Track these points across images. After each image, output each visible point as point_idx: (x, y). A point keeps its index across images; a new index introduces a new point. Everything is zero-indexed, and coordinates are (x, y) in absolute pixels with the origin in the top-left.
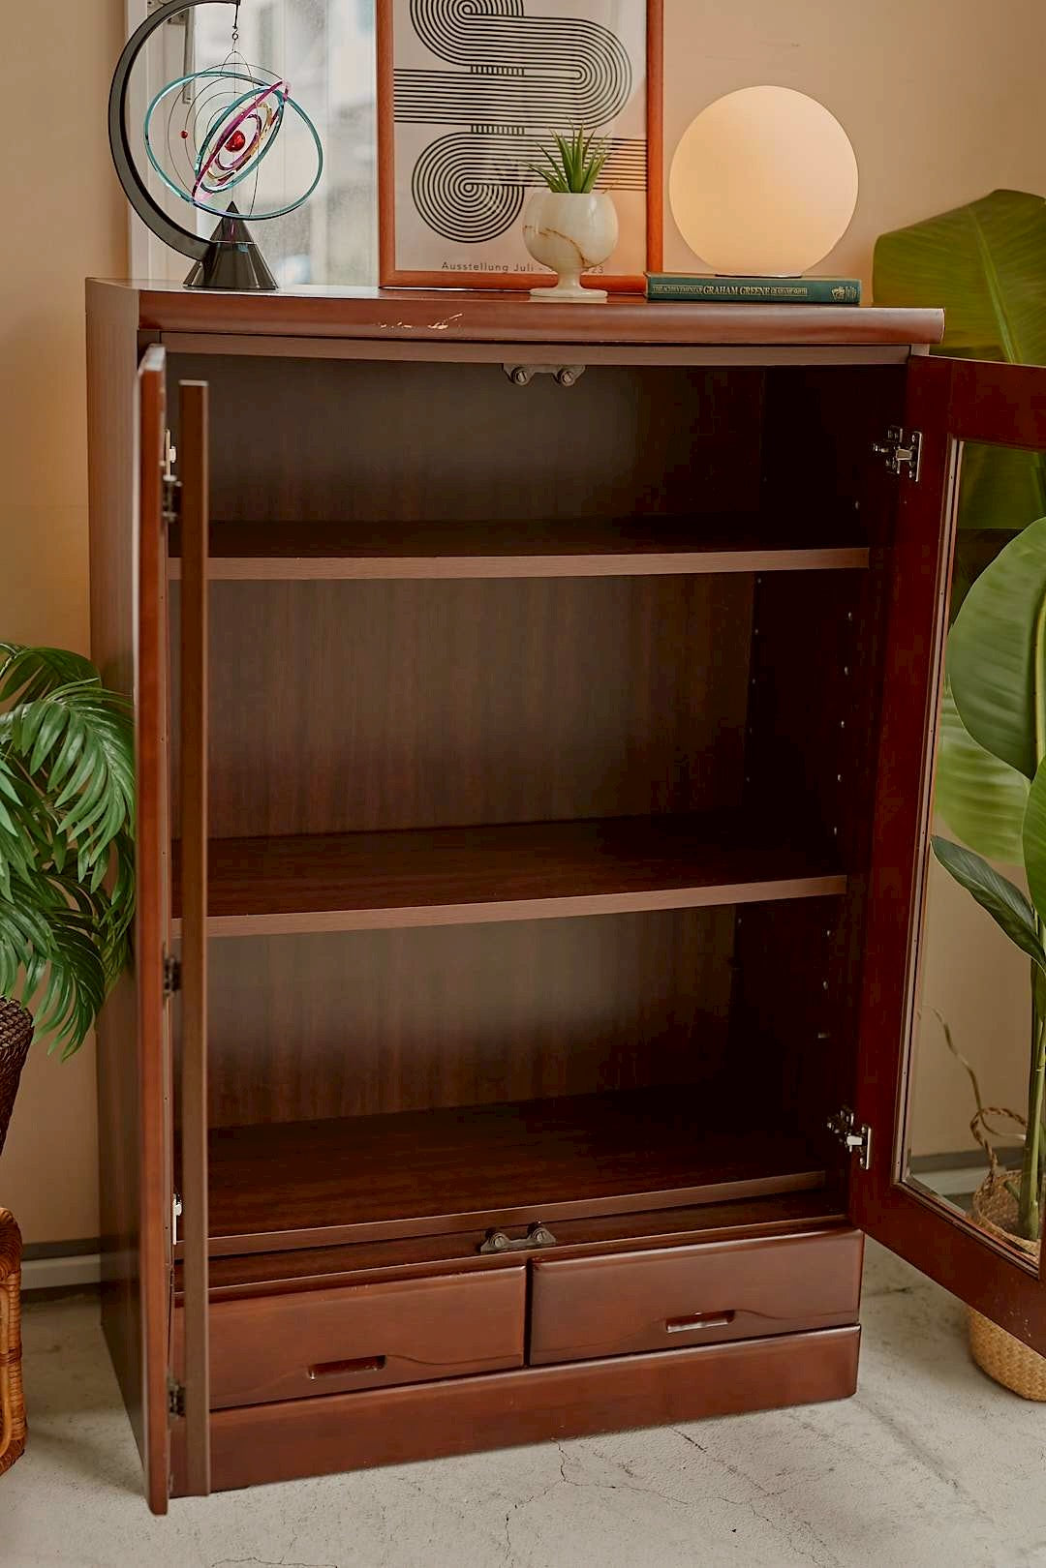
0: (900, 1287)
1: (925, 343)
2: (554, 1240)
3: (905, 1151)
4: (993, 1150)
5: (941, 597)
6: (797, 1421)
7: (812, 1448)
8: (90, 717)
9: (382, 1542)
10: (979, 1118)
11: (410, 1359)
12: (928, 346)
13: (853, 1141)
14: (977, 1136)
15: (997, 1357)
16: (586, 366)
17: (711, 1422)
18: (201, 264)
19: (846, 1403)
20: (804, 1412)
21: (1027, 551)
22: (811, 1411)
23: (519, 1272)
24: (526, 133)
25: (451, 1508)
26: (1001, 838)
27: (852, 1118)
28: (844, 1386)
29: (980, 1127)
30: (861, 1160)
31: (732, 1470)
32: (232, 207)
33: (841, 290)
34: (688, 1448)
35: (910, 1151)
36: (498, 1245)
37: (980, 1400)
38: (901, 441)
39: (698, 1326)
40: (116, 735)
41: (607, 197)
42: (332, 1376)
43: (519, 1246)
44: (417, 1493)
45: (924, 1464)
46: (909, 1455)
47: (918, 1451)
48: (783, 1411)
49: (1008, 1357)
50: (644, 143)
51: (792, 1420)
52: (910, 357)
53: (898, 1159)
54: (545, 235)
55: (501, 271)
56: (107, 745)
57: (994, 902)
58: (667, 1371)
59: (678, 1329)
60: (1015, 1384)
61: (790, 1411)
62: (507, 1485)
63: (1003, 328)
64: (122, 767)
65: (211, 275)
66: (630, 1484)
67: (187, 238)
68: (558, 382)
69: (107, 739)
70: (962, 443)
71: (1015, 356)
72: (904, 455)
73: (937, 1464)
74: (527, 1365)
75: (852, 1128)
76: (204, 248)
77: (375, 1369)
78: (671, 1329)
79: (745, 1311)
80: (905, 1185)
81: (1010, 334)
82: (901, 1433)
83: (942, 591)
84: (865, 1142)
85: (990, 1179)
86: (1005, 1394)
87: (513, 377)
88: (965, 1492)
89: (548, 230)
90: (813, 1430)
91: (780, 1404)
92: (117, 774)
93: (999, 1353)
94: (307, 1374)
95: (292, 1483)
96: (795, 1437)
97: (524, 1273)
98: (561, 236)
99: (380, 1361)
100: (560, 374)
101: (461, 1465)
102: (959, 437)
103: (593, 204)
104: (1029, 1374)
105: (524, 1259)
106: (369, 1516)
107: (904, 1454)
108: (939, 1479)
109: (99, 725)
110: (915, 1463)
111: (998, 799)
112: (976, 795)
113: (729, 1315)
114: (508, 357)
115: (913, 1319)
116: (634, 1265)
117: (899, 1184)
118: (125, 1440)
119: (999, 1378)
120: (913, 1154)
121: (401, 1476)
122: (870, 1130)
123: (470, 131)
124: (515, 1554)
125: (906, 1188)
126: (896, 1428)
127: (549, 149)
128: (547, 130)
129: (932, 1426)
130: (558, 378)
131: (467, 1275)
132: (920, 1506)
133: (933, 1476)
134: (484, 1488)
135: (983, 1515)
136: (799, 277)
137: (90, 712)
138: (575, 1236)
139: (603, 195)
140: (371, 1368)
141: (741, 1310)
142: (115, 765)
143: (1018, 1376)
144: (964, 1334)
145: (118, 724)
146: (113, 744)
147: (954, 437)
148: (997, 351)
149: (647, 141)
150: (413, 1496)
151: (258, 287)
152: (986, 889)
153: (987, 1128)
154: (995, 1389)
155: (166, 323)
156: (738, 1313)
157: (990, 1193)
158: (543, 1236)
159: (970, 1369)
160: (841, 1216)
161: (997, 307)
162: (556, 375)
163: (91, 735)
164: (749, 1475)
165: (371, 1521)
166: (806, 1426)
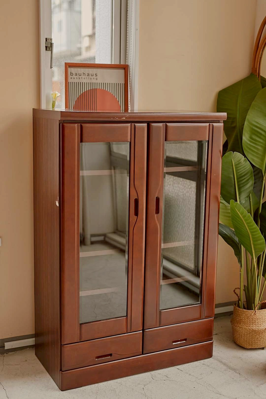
0: (215, 334)
9: (117, 396)
11: (118, 354)
19: (211, 359)
20: (202, 361)
23: (141, 332)
25: (130, 387)
28: (210, 355)
31: (190, 375)
34: (179, 371)
44: (121, 385)
45: (231, 370)
47: (230, 368)
48: (197, 361)
51: (200, 363)
59: (175, 343)
61: (199, 361)
62: (141, 382)
66: (168, 379)
73: (234, 370)
74: (143, 354)
79: (189, 338)
82: (225, 364)
88: (242, 375)
90: (205, 365)
94: (95, 359)
95: (92, 385)
96: (202, 367)
99: (111, 355)
101: (129, 378)
106: (112, 391)
107: (226, 368)
108: (235, 373)
110: (229, 370)
121: (116, 382)
124: (148, 396)
126: (223, 363)
129: (231, 362)
132: (233, 379)
134: (136, 383)
135: (247, 379)
140: (109, 357)
156: (187, 339)
164: (194, 375)
165: (113, 392)
166: (203, 364)
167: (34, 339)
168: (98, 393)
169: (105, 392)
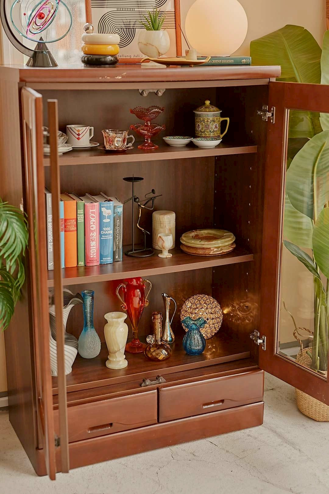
0: (271, 388)
1: (275, 77)
2: (165, 380)
3: (278, 342)
4: (301, 341)
5: (284, 161)
6: (246, 434)
7: (252, 442)
8: (8, 215)
9: (118, 484)
10: (296, 331)
11: (121, 423)
12: (275, 78)
13: (260, 341)
14: (296, 337)
15: (308, 408)
16: (166, 89)
17: (218, 437)
18: (32, 58)
19: (260, 427)
20: (247, 431)
21: (312, 145)
22: (250, 430)
23: (155, 392)
24: (135, 10)
25: (138, 471)
26: (302, 239)
27: (259, 334)
28: (259, 422)
29: (296, 334)
30: (263, 347)
31: (227, 451)
32: (41, 39)
33: (244, 60)
34: (212, 445)
35: (279, 342)
36: (147, 383)
37: (303, 423)
38: (267, 110)
39: (212, 405)
40: (17, 221)
41: (165, 32)
42: (95, 431)
43: (154, 383)
45: (288, 444)
46: (283, 442)
47: (286, 441)
48: (240, 431)
49: (311, 408)
50: (174, 13)
51: (244, 434)
52: (269, 82)
53: (276, 346)
54: (146, 45)
55: (129, 57)
56: (14, 224)
57: (303, 260)
58: (203, 421)
59: (206, 407)
60: (314, 417)
61: (243, 431)
62: (155, 462)
63: (295, 71)
64: (20, 232)
65: (36, 62)
66: (196, 459)
67: (27, 50)
68: (157, 95)
69: (14, 222)
70: (289, 110)
71: (300, 80)
72: (269, 114)
73: (292, 444)
74: (159, 422)
75: (259, 337)
76: (32, 53)
77: (109, 428)
78: (204, 407)
79: (227, 399)
80: (279, 354)
81: (298, 73)
82: (279, 435)
83: (284, 159)
84: (264, 342)
85: (301, 351)
86: (310, 420)
87: (142, 94)
88: (303, 452)
89: (147, 43)
90: (251, 436)
91: (239, 429)
92: (18, 234)
93: (308, 407)
94: (87, 431)
96: (246, 439)
97: (157, 392)
98: (152, 45)
99: (111, 425)
100: (157, 92)
101: (139, 457)
102: (288, 108)
103: (161, 34)
104: (318, 413)
105: (156, 388)
106: (111, 476)
108: (294, 449)
109: (11, 218)
110: (285, 445)
111: (301, 226)
112: (295, 226)
113: (222, 401)
114: (140, 87)
115: (277, 398)
116: (192, 387)
117: (276, 354)
118: (24, 458)
119: (308, 415)
120: (281, 343)
121: (120, 462)
122: (265, 337)
123: (116, 10)
124: (162, 484)
125: (279, 356)
126: (277, 434)
127: (146, 15)
128: (144, 9)
129: (289, 432)
130: (156, 94)
131: (138, 394)
132: (290, 458)
133: (292, 448)
134: (148, 464)
135: (310, 459)
136: (229, 56)
137: (8, 213)
138: (172, 379)
139: (165, 31)
140: (108, 427)
141: (226, 399)
142: (18, 231)
143: (314, 414)
144: (295, 402)
145: (17, 217)
146: (17, 224)
147: (287, 108)
148: (294, 79)
149: (175, 12)
150: (125, 468)
151: (51, 66)
152: (300, 256)
153: (299, 334)
154: (307, 419)
155: (27, 80)
156: (225, 400)
157: (301, 355)
158: (162, 380)
159: (298, 413)
160: (256, 366)
161: (293, 64)
162: (156, 92)
163: (9, 222)
164: (233, 453)
165: (112, 478)
166: (249, 435)
167: (6, 398)
168: (91, 479)
169: (101, 477)
